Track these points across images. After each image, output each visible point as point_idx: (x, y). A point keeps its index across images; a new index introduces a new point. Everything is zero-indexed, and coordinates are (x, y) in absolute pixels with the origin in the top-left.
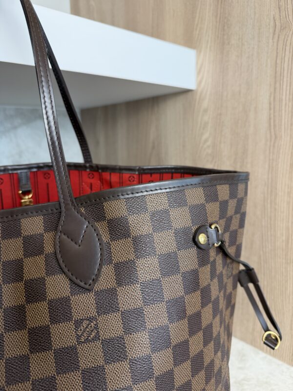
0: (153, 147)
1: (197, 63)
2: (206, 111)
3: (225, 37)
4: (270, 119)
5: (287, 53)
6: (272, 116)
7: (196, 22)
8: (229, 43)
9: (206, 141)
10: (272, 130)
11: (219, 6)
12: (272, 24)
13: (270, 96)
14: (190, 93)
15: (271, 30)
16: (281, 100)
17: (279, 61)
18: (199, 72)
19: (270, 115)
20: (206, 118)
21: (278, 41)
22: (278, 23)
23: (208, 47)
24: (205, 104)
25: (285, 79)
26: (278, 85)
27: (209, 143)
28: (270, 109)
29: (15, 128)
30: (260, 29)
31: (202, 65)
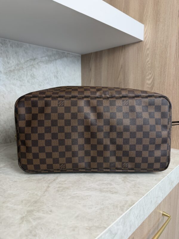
0: (122, 68)
2: (148, 49)
3: (158, 19)
4: (176, 49)
6: (177, 48)
7: (145, 13)
8: (159, 21)
9: (148, 61)
10: (177, 54)
11: (155, 7)
13: (176, 41)
14: (141, 42)
18: (145, 33)
20: (148, 52)
23: (150, 23)
24: (148, 47)
27: (149, 62)
28: (176, 46)
29: (56, 60)
30: (172, 15)
31: (147, 30)
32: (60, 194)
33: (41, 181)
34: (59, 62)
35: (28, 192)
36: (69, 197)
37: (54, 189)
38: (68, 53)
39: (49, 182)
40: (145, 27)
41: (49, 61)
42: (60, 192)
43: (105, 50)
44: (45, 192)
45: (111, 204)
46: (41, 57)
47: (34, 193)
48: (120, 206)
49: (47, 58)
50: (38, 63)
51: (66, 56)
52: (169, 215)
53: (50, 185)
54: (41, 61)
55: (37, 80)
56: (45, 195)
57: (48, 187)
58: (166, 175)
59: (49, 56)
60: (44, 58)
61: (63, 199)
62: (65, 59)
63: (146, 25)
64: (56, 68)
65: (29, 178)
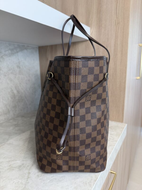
1: (90, 32)
3: (100, 24)
4: (114, 49)
5: (119, 30)
6: (115, 49)
7: (90, 19)
8: (101, 26)
10: (115, 53)
11: (98, 15)
12: (115, 22)
13: (114, 43)
15: (115, 24)
16: (118, 44)
17: (117, 33)
18: (91, 35)
19: (114, 48)
21: (117, 27)
22: (117, 22)
23: (95, 26)
25: (119, 38)
26: (117, 40)
28: (114, 46)
29: (17, 52)
30: (111, 23)
31: (92, 32)
32: (40, 179)
33: (21, 168)
34: (20, 54)
35: (14, 182)
36: (48, 181)
37: (35, 174)
38: (27, 46)
39: (28, 168)
40: (91, 29)
41: (12, 54)
42: (40, 177)
43: (59, 45)
44: (27, 179)
45: (82, 182)
46: (5, 51)
47: (19, 182)
48: (88, 182)
49: (10, 51)
50: (2, 57)
51: (26, 49)
52: (115, 173)
53: (30, 171)
54: (5, 55)
55: (3, 71)
56: (28, 182)
57: (29, 173)
58: (114, 148)
59: (12, 50)
60: (7, 52)
61: (44, 184)
62: (25, 51)
63: (92, 28)
64: (18, 59)
65: (10, 166)
